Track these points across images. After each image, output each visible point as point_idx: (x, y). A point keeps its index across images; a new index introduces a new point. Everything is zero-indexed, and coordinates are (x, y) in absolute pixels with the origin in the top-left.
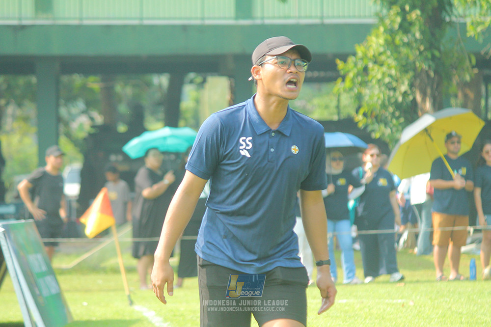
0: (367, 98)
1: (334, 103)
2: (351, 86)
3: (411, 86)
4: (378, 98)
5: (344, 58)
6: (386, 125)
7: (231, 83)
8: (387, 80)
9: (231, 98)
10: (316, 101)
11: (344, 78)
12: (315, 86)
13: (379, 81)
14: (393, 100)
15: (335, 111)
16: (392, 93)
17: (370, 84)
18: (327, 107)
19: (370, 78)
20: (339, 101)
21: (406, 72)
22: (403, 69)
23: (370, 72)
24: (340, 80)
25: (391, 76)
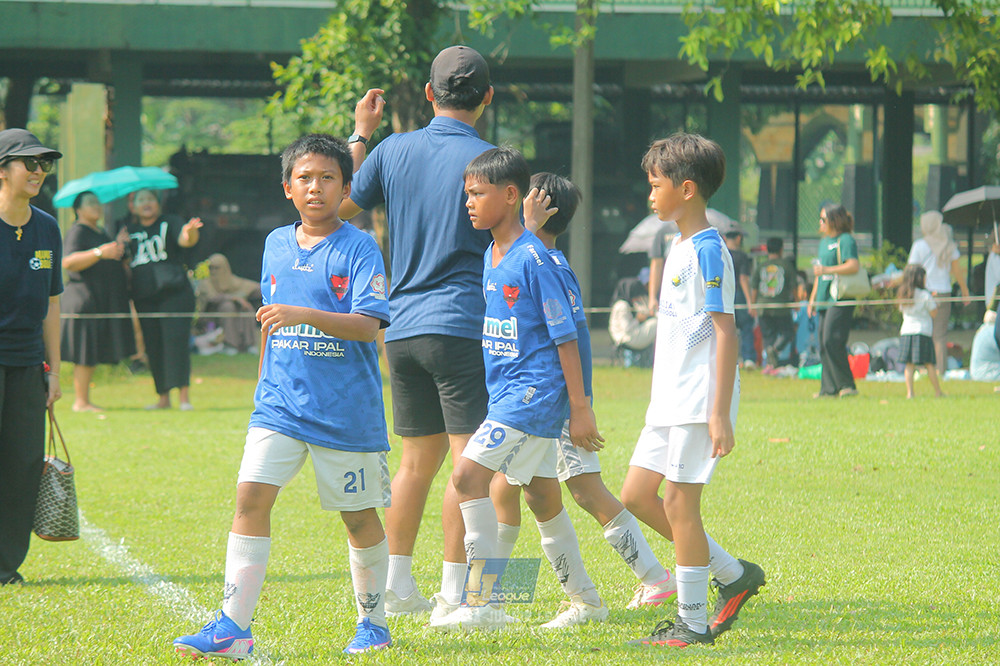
0: (317, 122)
1: (264, 129)
2: (294, 104)
4: (336, 123)
5: (284, 63)
7: (109, 92)
9: (109, 117)
10: (236, 126)
11: (283, 90)
12: (236, 102)
13: (337, 96)
15: (265, 141)
17: (323, 102)
18: (252, 135)
19: (323, 92)
20: (271, 126)
22: (373, 79)
23: (323, 82)
24: (278, 94)
25: (354, 90)
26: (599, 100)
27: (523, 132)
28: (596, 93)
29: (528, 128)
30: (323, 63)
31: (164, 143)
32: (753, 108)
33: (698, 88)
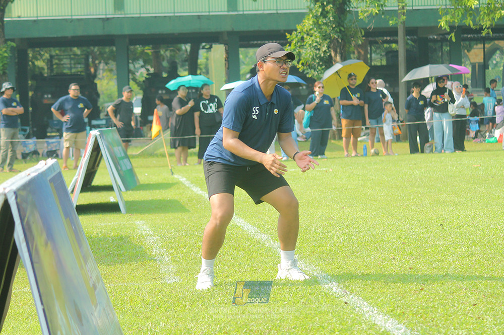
0: (303, 55)
3: (328, 47)
4: (310, 55)
5: (290, 32)
6: (315, 70)
7: (226, 47)
8: (315, 44)
9: (226, 56)
11: (290, 44)
13: (310, 44)
14: (318, 56)
16: (317, 52)
17: (305, 47)
19: (305, 43)
21: (326, 40)
22: (323, 38)
23: (305, 40)
24: (288, 45)
25: (317, 42)
26: (410, 42)
27: (381, 55)
28: (408, 39)
29: (383, 54)
30: (305, 33)
31: (248, 64)
32: (467, 43)
33: (447, 36)
